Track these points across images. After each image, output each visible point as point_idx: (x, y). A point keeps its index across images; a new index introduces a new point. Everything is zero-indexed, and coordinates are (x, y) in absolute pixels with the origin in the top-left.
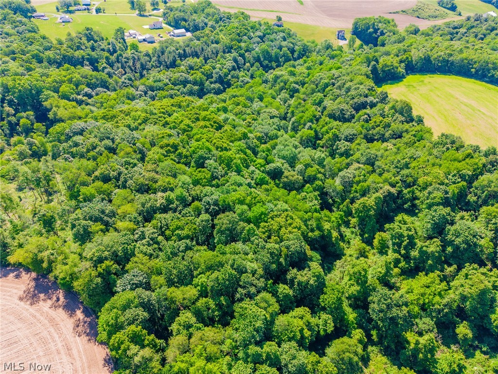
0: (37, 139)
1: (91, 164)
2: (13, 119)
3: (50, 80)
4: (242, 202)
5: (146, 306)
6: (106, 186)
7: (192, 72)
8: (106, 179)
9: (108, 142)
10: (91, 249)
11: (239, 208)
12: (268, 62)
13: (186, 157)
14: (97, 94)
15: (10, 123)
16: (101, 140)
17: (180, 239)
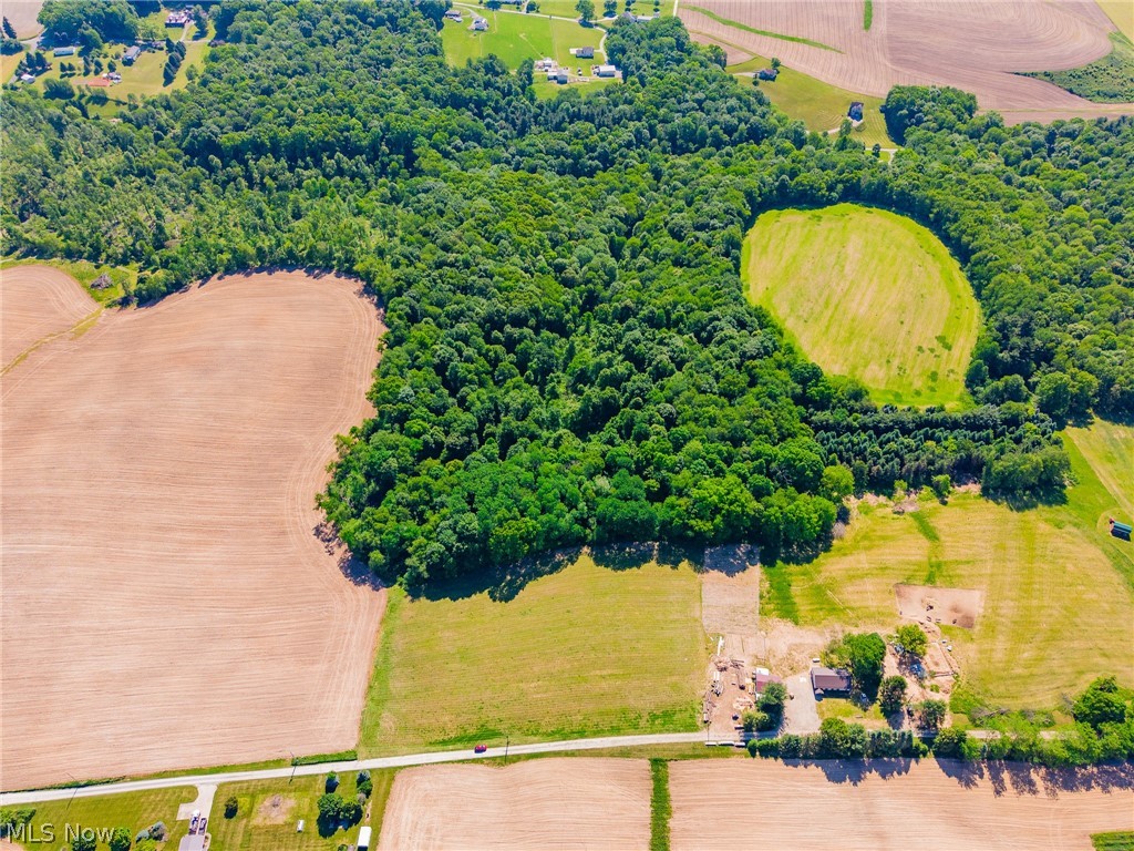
0: (400, 186)
1: (422, 219)
2: (386, 159)
3: (427, 124)
4: (500, 275)
5: (412, 308)
6: (424, 239)
7: (575, 141)
8: (426, 234)
9: (440, 205)
10: (397, 273)
11: (496, 278)
12: (684, 142)
13: (490, 233)
14: (466, 149)
15: (382, 162)
16: (436, 202)
17: (449, 283)
